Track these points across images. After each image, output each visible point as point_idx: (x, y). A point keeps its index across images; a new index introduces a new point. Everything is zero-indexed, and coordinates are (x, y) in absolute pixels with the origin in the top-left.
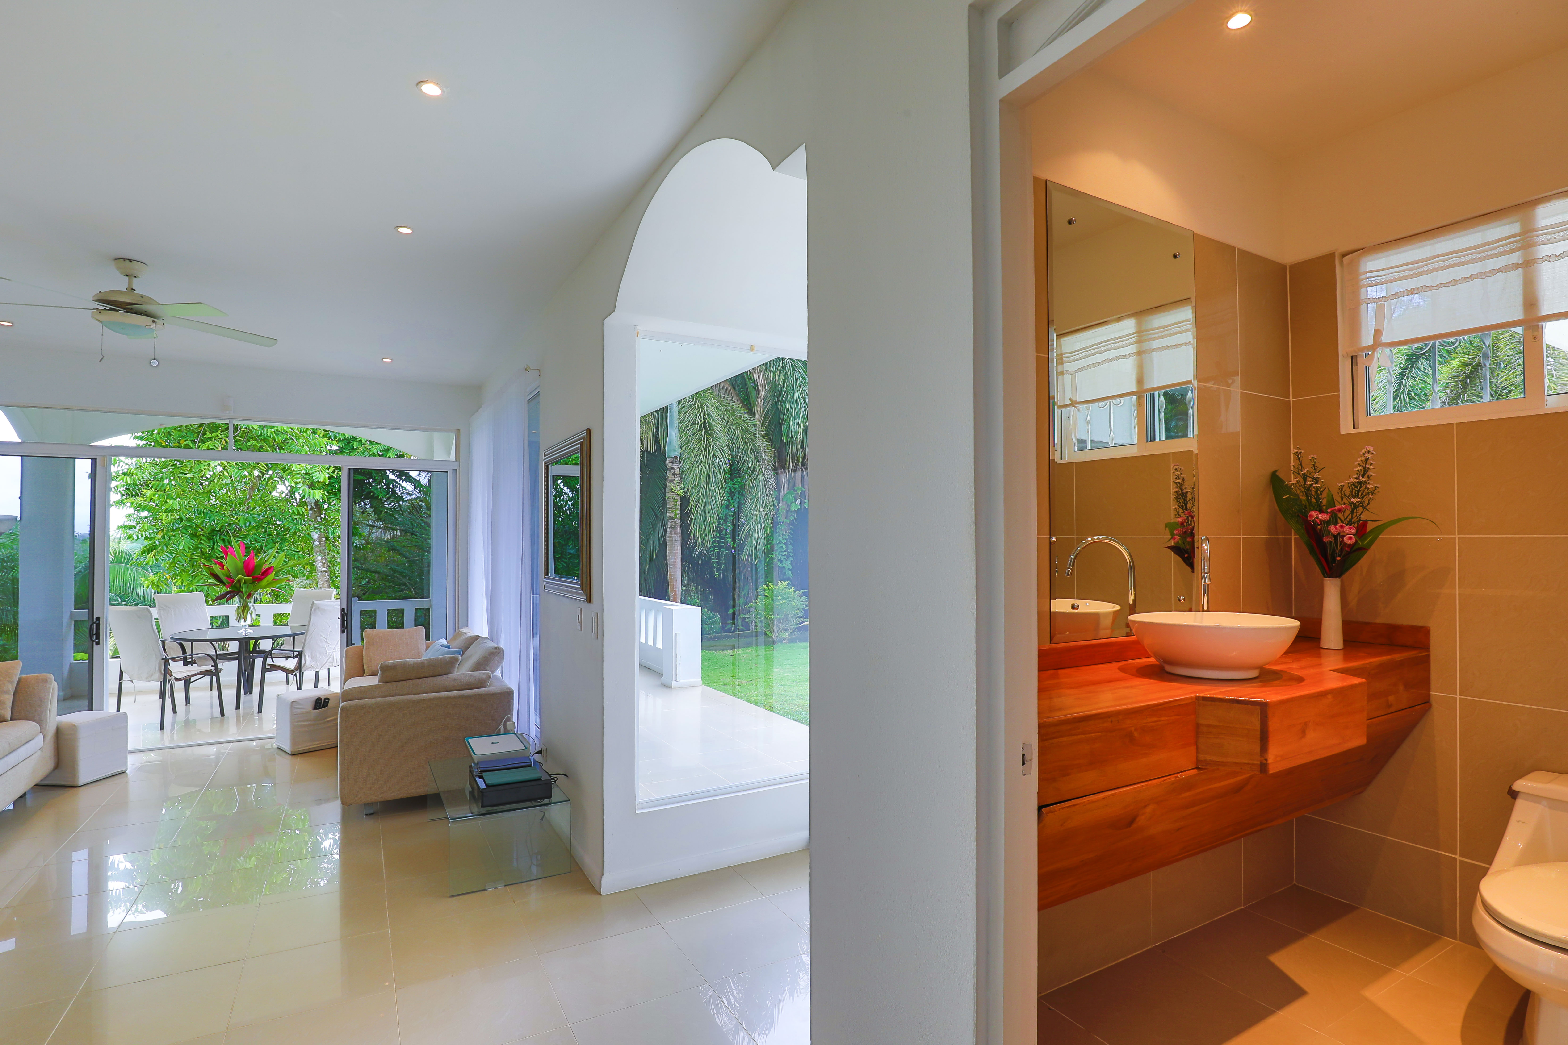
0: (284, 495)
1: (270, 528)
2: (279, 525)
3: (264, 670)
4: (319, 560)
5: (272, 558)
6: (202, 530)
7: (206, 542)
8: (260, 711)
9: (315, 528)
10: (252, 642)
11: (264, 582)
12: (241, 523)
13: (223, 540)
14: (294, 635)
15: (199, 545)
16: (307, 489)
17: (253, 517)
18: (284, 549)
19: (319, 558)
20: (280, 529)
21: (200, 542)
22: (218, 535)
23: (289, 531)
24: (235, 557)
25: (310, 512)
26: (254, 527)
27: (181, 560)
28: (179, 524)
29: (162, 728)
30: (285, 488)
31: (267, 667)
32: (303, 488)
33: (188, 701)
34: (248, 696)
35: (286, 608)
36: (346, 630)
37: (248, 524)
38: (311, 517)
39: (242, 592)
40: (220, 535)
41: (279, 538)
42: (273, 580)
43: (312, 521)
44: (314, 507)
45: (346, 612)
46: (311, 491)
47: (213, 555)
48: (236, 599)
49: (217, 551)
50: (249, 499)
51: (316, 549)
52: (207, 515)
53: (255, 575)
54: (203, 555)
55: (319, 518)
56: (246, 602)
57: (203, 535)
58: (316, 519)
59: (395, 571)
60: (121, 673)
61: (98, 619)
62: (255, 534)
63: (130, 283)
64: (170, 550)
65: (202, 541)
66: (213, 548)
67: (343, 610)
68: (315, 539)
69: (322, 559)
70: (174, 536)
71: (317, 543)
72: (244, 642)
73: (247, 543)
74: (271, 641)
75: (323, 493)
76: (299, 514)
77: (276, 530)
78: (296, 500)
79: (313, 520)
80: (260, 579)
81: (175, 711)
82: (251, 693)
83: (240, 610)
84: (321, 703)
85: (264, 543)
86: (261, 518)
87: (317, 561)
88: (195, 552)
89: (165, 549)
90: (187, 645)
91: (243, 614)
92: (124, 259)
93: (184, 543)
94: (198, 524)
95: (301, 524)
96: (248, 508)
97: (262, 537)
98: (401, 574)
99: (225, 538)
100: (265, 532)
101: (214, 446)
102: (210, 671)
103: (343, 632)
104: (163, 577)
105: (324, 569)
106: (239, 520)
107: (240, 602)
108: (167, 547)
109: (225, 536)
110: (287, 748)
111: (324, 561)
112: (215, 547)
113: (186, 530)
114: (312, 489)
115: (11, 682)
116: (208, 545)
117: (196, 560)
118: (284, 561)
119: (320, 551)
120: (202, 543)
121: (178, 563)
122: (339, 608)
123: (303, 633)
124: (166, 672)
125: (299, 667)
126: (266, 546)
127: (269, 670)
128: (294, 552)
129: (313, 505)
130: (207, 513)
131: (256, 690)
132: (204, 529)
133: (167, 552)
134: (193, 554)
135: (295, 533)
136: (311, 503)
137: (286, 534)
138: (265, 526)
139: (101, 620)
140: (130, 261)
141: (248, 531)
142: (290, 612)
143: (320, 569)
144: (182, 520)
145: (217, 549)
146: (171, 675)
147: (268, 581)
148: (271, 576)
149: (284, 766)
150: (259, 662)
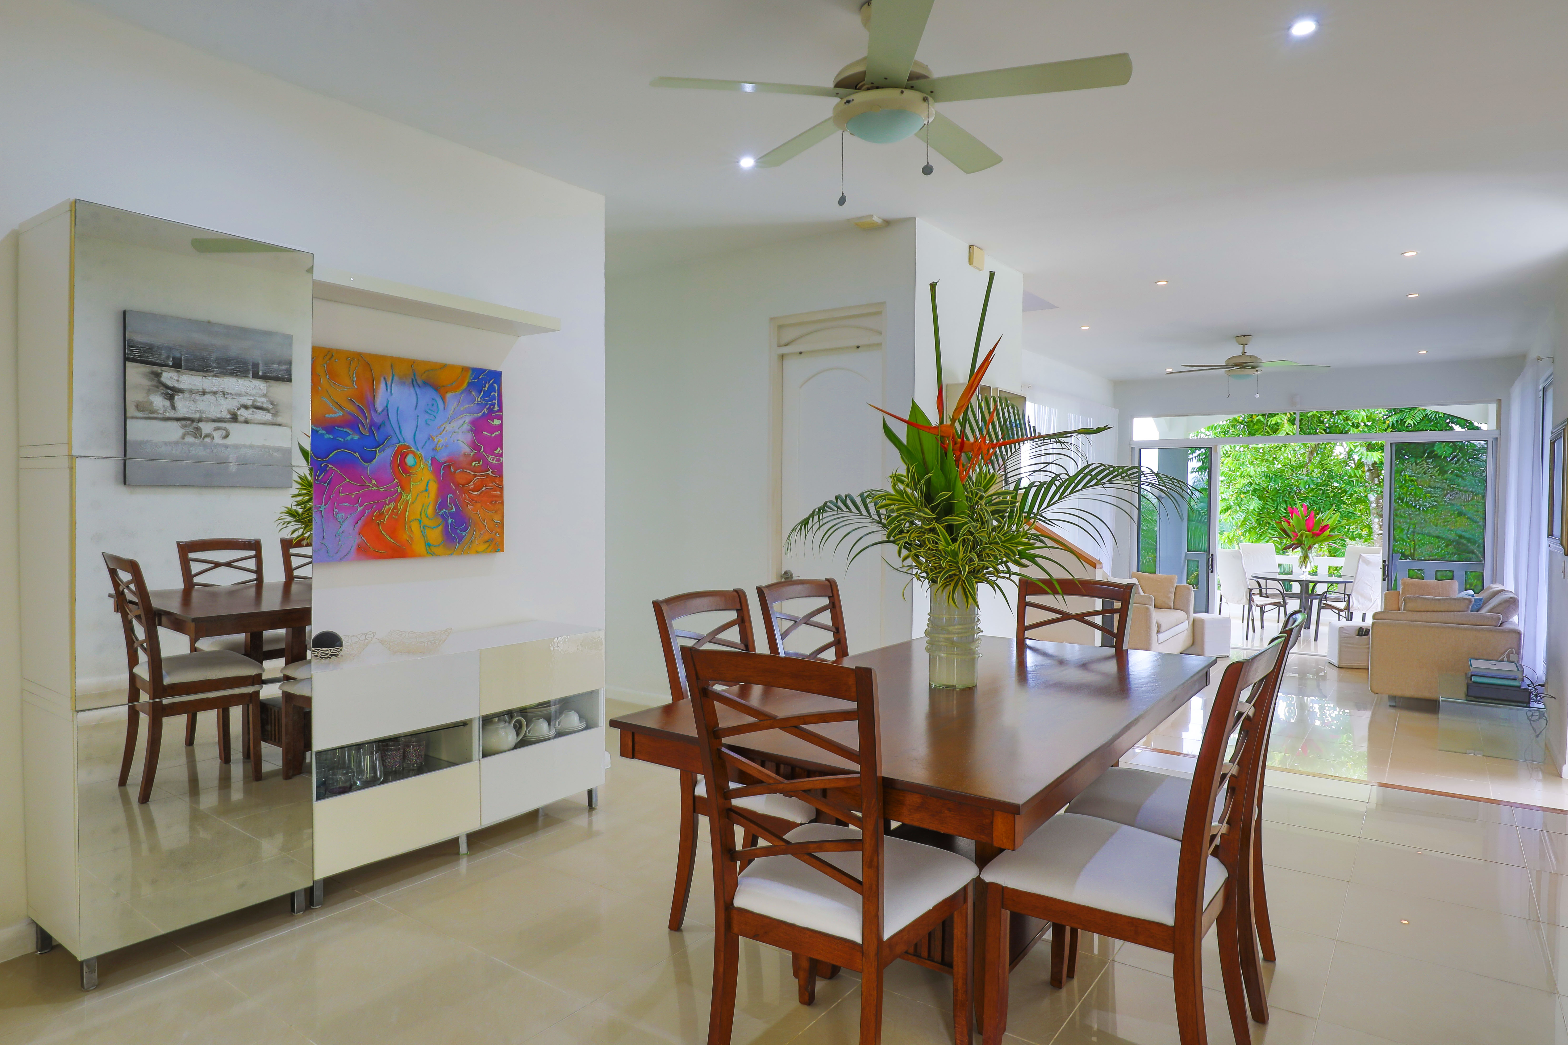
0: (1341, 457)
1: (1328, 490)
2: (1336, 487)
3: (1320, 607)
4: (1376, 522)
5: (1329, 518)
6: (1268, 492)
7: (1271, 503)
8: (1316, 640)
9: (1372, 491)
10: (1311, 585)
11: (1321, 537)
12: (1302, 486)
13: (1286, 501)
14: (1345, 583)
15: (1265, 506)
16: (1365, 452)
17: (1312, 480)
18: (1340, 510)
19: (1377, 520)
20: (1337, 491)
21: (1266, 503)
22: (1281, 497)
23: (1346, 494)
24: (1299, 516)
25: (1368, 474)
26: (1313, 489)
27: (1251, 519)
28: (1249, 487)
29: (1247, 639)
30: (1344, 450)
31: (1322, 605)
32: (1361, 451)
33: (1262, 627)
34: (1307, 630)
35: (1339, 562)
36: (1387, 578)
37: (1307, 487)
38: (1368, 479)
39: (1304, 545)
40: (1283, 497)
41: (1336, 501)
42: (1329, 536)
43: (1369, 484)
44: (1372, 468)
45: (1387, 563)
46: (1369, 453)
47: (1277, 515)
48: (1299, 549)
49: (1280, 511)
50: (1308, 463)
51: (1373, 511)
52: (1272, 479)
53: (1315, 531)
54: (1268, 515)
55: (1376, 480)
56: (1307, 552)
57: (1269, 497)
58: (1373, 480)
59: (1461, 537)
60: (1221, 596)
61: (1212, 555)
62: (1314, 496)
63: (1244, 349)
64: (1243, 510)
65: (1268, 503)
66: (1277, 509)
67: (1384, 561)
68: (1372, 501)
69: (1379, 521)
70: (1246, 497)
71: (1374, 505)
72: (1304, 584)
73: (1307, 505)
74: (1326, 585)
75: (1381, 454)
76: (1356, 476)
77: (1333, 492)
78: (1354, 461)
79: (1370, 482)
80: (1318, 535)
81: (1254, 631)
82: (1309, 628)
83: (1302, 559)
84: (1362, 632)
85: (1322, 505)
86: (1320, 480)
87: (1373, 524)
88: (1261, 513)
89: (1238, 509)
90: (1262, 582)
91: (1304, 562)
92: (1241, 336)
93: (1255, 504)
94: (1265, 487)
95: (1357, 485)
96: (1307, 471)
97: (1320, 499)
98: (1469, 540)
99: (1287, 499)
100: (1323, 493)
101: (1281, 419)
102: (1280, 602)
103: (1384, 580)
104: (1237, 533)
105: (1381, 532)
106: (1300, 483)
107: (1302, 552)
108: (1240, 507)
109: (1287, 498)
110: (1335, 661)
111: (1381, 524)
112: (1279, 508)
113: (1255, 492)
114: (1370, 451)
115: (1173, 587)
116: (1272, 506)
117: (1262, 519)
118: (1339, 521)
119: (1377, 513)
120: (1267, 504)
121: (1249, 521)
122: (1381, 561)
123: (1351, 582)
124: (1250, 600)
125: (1348, 608)
126: (1324, 507)
127: (1323, 608)
128: (1350, 514)
129: (1370, 466)
130: (1272, 477)
131: (1313, 627)
132: (1269, 491)
133: (1241, 512)
134: (1260, 514)
135: (1351, 495)
136: (1369, 465)
137: (1343, 496)
138: (1323, 488)
139: (1214, 556)
140: (1244, 336)
141: (1308, 493)
142: (1343, 565)
143: (1377, 531)
144: (1251, 484)
145: (1280, 510)
146: (1253, 602)
147: (1324, 536)
148: (1327, 533)
149: (1332, 674)
150: (1316, 603)
